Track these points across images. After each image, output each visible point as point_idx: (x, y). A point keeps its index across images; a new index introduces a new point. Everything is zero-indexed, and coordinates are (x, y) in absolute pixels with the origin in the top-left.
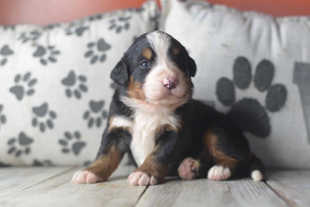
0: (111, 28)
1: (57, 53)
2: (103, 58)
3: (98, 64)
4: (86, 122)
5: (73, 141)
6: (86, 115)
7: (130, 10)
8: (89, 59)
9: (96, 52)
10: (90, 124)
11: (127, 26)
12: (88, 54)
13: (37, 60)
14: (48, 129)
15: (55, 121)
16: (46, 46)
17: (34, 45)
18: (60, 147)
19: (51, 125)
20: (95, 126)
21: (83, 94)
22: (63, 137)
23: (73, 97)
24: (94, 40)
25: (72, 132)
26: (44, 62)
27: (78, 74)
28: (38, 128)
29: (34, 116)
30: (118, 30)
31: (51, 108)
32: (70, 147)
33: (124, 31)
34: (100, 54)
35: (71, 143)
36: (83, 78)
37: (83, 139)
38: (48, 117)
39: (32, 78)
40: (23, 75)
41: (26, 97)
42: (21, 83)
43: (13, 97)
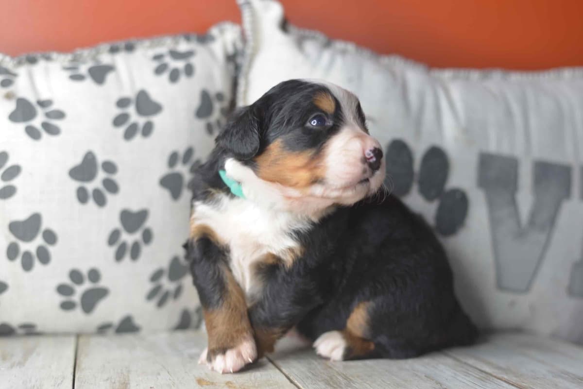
1: (60, 115)
2: (148, 130)
3: (138, 138)
4: (111, 251)
5: (87, 285)
6: (113, 237)
9: (135, 117)
10: (119, 256)
12: (119, 121)
14: (37, 264)
15: (51, 249)
16: (32, 99)
17: (9, 96)
18: (59, 299)
19: (44, 256)
20: (127, 258)
21: (109, 197)
22: (67, 281)
23: (91, 203)
24: (129, 92)
25: (84, 270)
26: (33, 133)
27: (101, 158)
28: (18, 261)
29: (13, 239)
30: (174, 76)
31: (45, 225)
32: (76, 298)
33: (183, 79)
34: (141, 121)
35: (80, 290)
36: (110, 167)
37: (103, 283)
38: (39, 241)
39: (9, 163)
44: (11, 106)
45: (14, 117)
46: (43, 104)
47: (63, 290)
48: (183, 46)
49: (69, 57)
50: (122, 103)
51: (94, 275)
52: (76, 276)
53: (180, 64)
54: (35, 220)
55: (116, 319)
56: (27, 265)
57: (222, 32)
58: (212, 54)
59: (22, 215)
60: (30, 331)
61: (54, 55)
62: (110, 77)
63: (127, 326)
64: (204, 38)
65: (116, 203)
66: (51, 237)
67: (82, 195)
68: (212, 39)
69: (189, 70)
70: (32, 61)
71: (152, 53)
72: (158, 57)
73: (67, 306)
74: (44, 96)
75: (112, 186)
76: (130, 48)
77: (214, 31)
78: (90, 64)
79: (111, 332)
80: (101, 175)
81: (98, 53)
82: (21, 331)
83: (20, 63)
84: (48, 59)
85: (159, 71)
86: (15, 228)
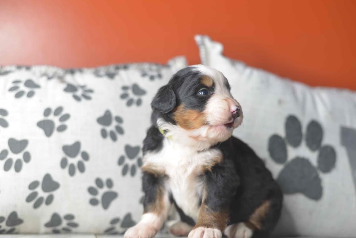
1: (91, 91)
2: (139, 103)
3: (134, 107)
4: (120, 169)
5: (105, 189)
6: (121, 161)
8: (125, 101)
9: (131, 95)
10: (124, 172)
12: (124, 96)
13: (70, 95)
14: (77, 172)
15: (86, 164)
17: (63, 82)
18: (89, 197)
20: (128, 174)
21: (119, 136)
22: (94, 185)
23: (109, 139)
24: (128, 83)
25: (104, 179)
26: (77, 98)
27: (114, 114)
28: (67, 170)
29: (64, 155)
30: (152, 78)
31: (83, 148)
32: (99, 197)
33: (157, 79)
34: (135, 98)
35: (101, 192)
36: (119, 120)
37: (114, 189)
38: (79, 158)
39: (64, 112)
40: (54, 108)
41: (55, 133)
42: (51, 117)
43: (41, 132)
44: (64, 86)
45: (66, 90)
46: (81, 87)
47: (92, 191)
48: (154, 67)
50: (125, 88)
51: (110, 183)
52: (99, 182)
53: (155, 74)
54: (77, 145)
55: (121, 215)
56: (72, 172)
57: (175, 62)
59: (70, 142)
62: (117, 78)
63: (128, 221)
65: (123, 141)
66: (86, 156)
67: (104, 134)
69: (160, 76)
70: (72, 72)
73: (93, 202)
74: (82, 83)
75: (120, 130)
76: (126, 68)
78: (106, 71)
80: (114, 123)
83: (66, 73)
84: (81, 71)
85: (144, 75)
86: (66, 149)
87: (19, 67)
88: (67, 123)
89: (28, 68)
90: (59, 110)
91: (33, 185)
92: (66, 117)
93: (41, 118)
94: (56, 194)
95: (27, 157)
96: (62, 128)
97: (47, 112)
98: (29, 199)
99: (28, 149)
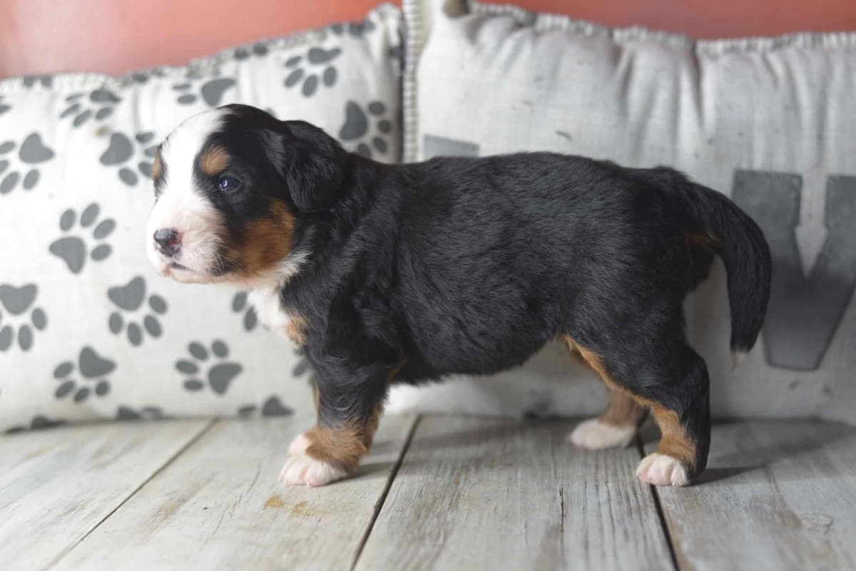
0: (289, 82)
4: (238, 318)
5: (213, 361)
6: (238, 302)
7: (338, 30)
10: (250, 324)
11: (330, 77)
13: (112, 173)
14: (147, 338)
15: (163, 319)
16: (130, 133)
17: (102, 132)
18: (180, 378)
19: (154, 328)
22: (186, 355)
25: (207, 342)
26: (128, 178)
28: (124, 335)
29: (113, 308)
30: (309, 87)
31: (151, 290)
32: (202, 375)
33: (321, 89)
35: (205, 367)
37: (233, 357)
38: (145, 309)
39: (102, 217)
40: (79, 210)
41: (89, 264)
42: (76, 231)
43: (59, 264)
44: (103, 145)
45: (106, 159)
46: (142, 138)
49: (184, 71)
51: (220, 348)
52: (197, 350)
53: (318, 70)
54: (138, 284)
55: (259, 399)
56: (135, 337)
57: (383, 17)
58: (366, 49)
59: (122, 279)
60: (156, 415)
61: (167, 70)
62: (228, 95)
63: (274, 408)
64: (360, 28)
66: (159, 304)
68: (371, 27)
70: (142, 79)
71: (287, 55)
72: (293, 62)
73: (193, 386)
74: (146, 127)
77: (374, 17)
78: (207, 79)
79: (257, 414)
81: (220, 62)
82: (148, 415)
83: (125, 84)
84: (160, 74)
86: (115, 294)
87: (28, 81)
88: (110, 240)
89: (47, 81)
90: (92, 210)
91: (62, 370)
92: (108, 226)
93: (56, 234)
94: (113, 378)
95: (40, 319)
96: (102, 253)
97: (67, 219)
98: (61, 392)
99: (40, 302)
